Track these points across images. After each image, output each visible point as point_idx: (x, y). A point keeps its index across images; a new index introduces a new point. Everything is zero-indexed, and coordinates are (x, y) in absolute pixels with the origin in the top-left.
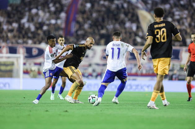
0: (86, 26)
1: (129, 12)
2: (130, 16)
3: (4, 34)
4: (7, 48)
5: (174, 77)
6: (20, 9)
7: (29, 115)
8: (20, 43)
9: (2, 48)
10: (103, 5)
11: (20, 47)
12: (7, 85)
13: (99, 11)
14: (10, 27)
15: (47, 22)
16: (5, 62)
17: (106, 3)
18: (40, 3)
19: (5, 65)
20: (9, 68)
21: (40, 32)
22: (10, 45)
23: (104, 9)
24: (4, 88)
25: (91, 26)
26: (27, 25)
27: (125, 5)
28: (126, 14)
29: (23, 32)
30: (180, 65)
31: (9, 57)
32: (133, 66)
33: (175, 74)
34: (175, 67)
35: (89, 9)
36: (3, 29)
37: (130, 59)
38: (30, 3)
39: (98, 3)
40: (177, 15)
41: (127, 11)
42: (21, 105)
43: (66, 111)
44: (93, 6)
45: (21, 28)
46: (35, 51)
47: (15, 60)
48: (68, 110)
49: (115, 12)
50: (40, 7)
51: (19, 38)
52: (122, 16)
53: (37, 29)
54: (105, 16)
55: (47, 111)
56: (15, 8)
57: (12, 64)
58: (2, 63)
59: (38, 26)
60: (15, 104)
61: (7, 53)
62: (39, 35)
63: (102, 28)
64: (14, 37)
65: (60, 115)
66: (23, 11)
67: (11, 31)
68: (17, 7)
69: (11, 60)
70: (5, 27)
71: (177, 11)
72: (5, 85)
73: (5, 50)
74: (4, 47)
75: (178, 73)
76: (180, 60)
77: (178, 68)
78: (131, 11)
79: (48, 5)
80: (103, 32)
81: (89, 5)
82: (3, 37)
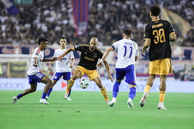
0: (98, 27)
1: (141, 13)
2: (141, 16)
3: (17, 35)
4: (19, 48)
5: (185, 77)
6: (32, 9)
7: (42, 116)
8: (33, 44)
9: (14, 48)
10: (115, 6)
11: (32, 48)
12: (20, 86)
13: (110, 12)
14: (23, 28)
15: (59, 23)
16: (18, 62)
17: (118, 4)
18: (52, 4)
19: (18, 65)
20: (21, 68)
21: (52, 32)
22: (23, 45)
23: (115, 10)
24: (17, 89)
25: (103, 27)
26: (39, 26)
27: (137, 6)
28: (138, 15)
29: (36, 33)
30: (192, 66)
31: (21, 58)
32: (145, 67)
33: (186, 75)
34: (187, 67)
35: (101, 9)
36: (15, 30)
37: (141, 59)
38: (42, 3)
39: (110, 4)
40: (188, 16)
41: (138, 11)
42: (34, 106)
43: (79, 112)
44: (104, 7)
45: (33, 28)
46: (47, 52)
47: (27, 61)
48: (80, 111)
49: (127, 13)
50: (52, 8)
51: (32, 38)
52: (134, 16)
53: (49, 29)
54: (117, 17)
55: (59, 111)
56: (27, 9)
57: (25, 65)
58: (15, 64)
59: (50, 26)
60: (28, 104)
61: (19, 54)
62: (51, 35)
63: (114, 29)
64: (27, 37)
65: (73, 115)
66: (35, 12)
67: (24, 31)
68: (29, 8)
69: (23, 61)
70: (18, 28)
71: (189, 11)
72: (17, 85)
73: (17, 51)
74: (16, 48)
75: (189, 74)
76: (192, 61)
77: (190, 68)
78: (143, 11)
79: (60, 5)
80: (115, 32)
81: (100, 6)
82: (16, 37)
